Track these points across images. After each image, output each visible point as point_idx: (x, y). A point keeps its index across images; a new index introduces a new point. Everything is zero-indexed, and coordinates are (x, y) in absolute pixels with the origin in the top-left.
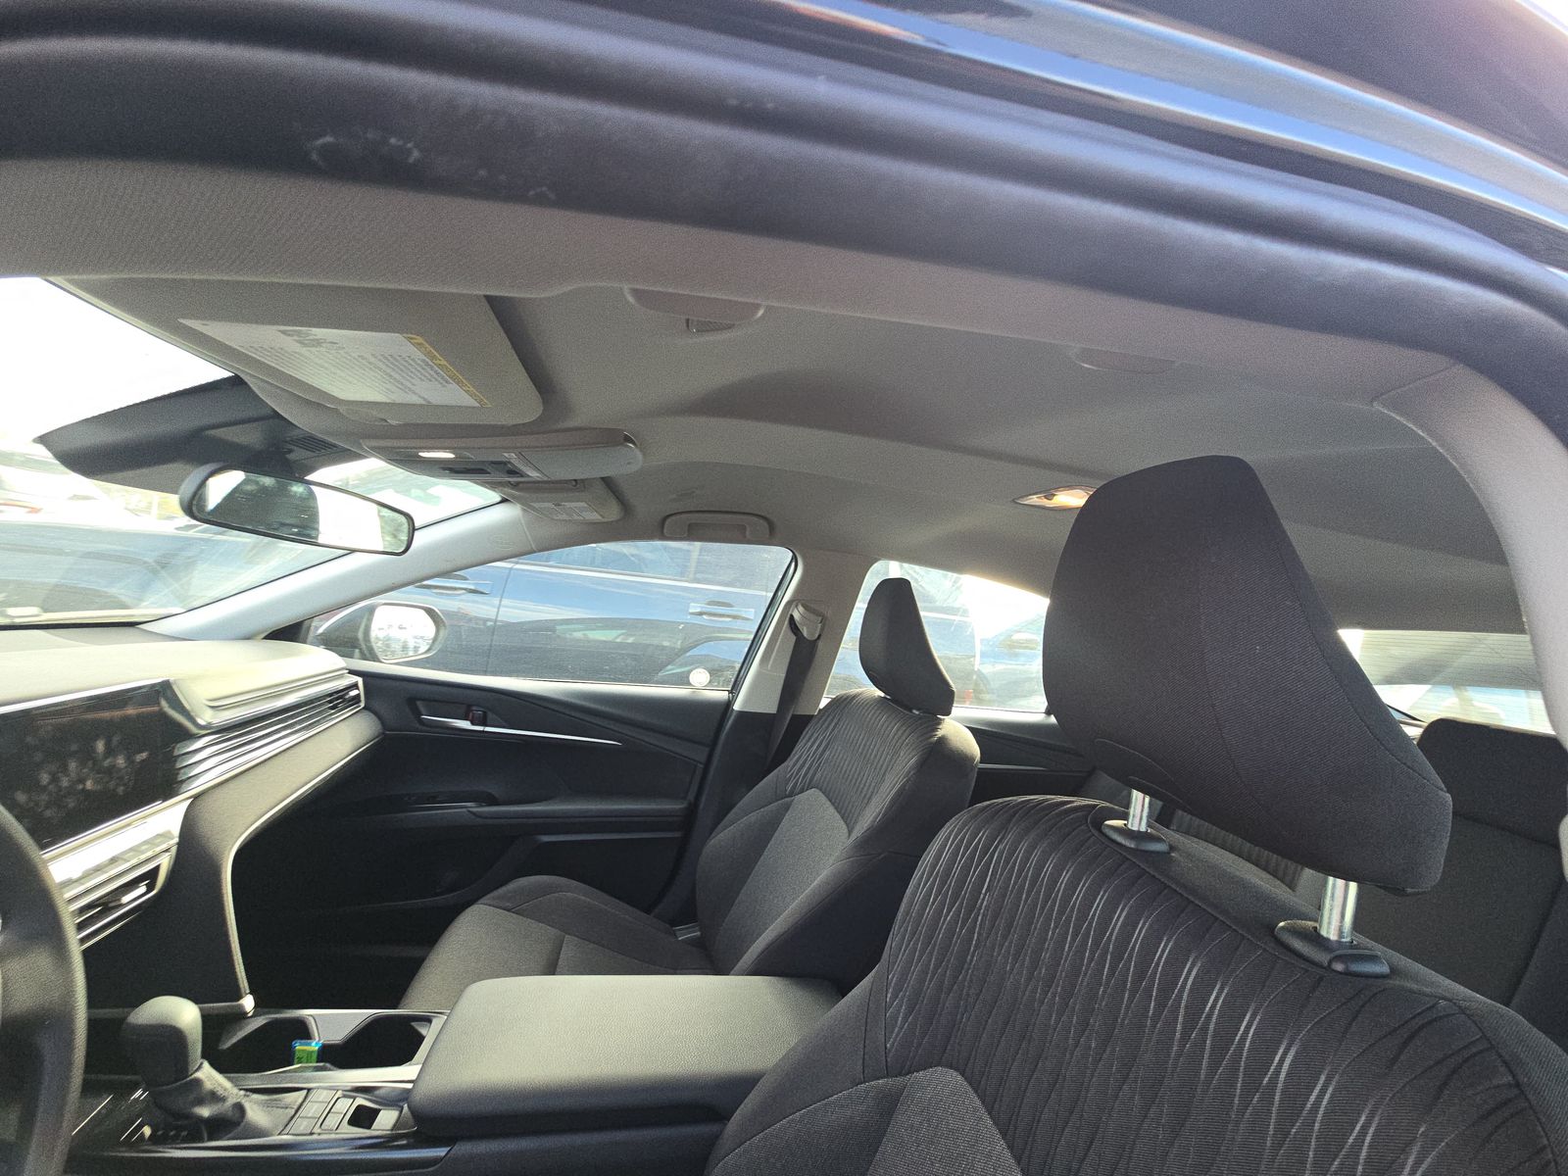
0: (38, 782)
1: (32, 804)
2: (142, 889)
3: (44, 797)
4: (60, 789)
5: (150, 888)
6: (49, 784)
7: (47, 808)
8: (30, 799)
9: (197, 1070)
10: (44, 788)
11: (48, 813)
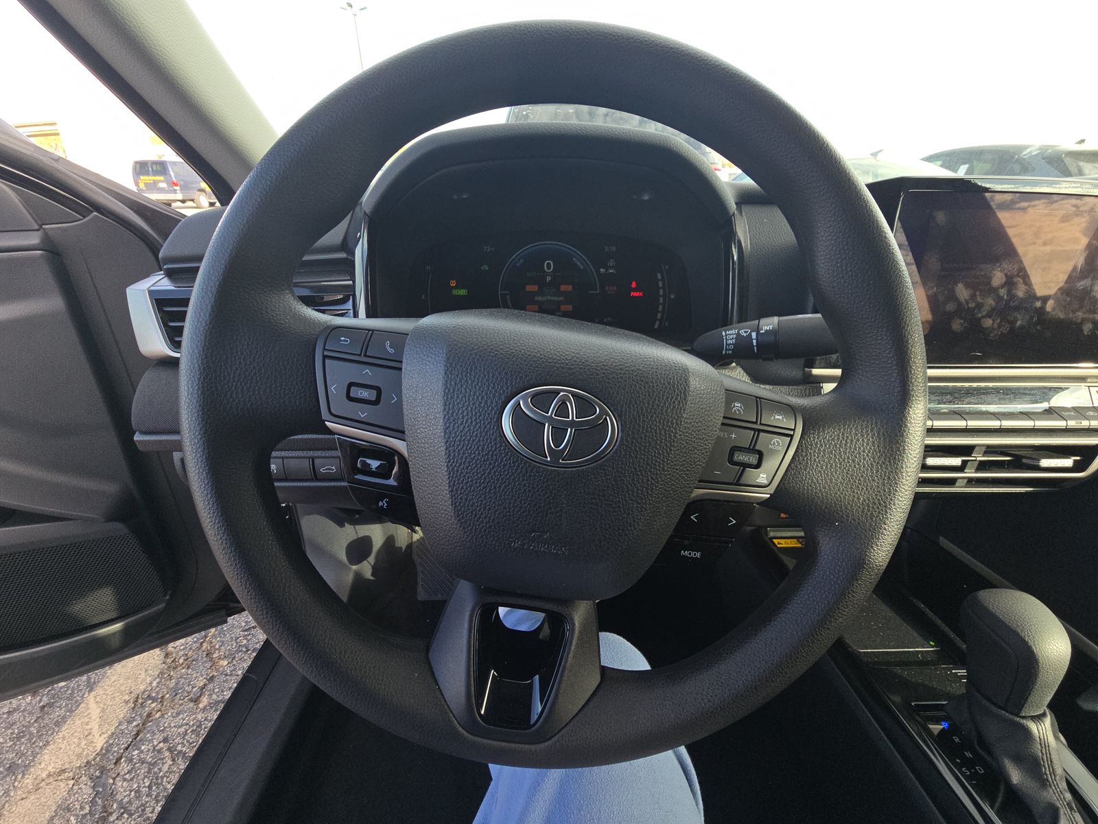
0: (988, 279)
1: (972, 305)
2: (1068, 462)
3: (990, 302)
4: (1012, 296)
5: (1078, 467)
6: (1003, 286)
7: (989, 316)
8: (973, 297)
9: (1034, 718)
10: (993, 291)
11: (988, 323)
